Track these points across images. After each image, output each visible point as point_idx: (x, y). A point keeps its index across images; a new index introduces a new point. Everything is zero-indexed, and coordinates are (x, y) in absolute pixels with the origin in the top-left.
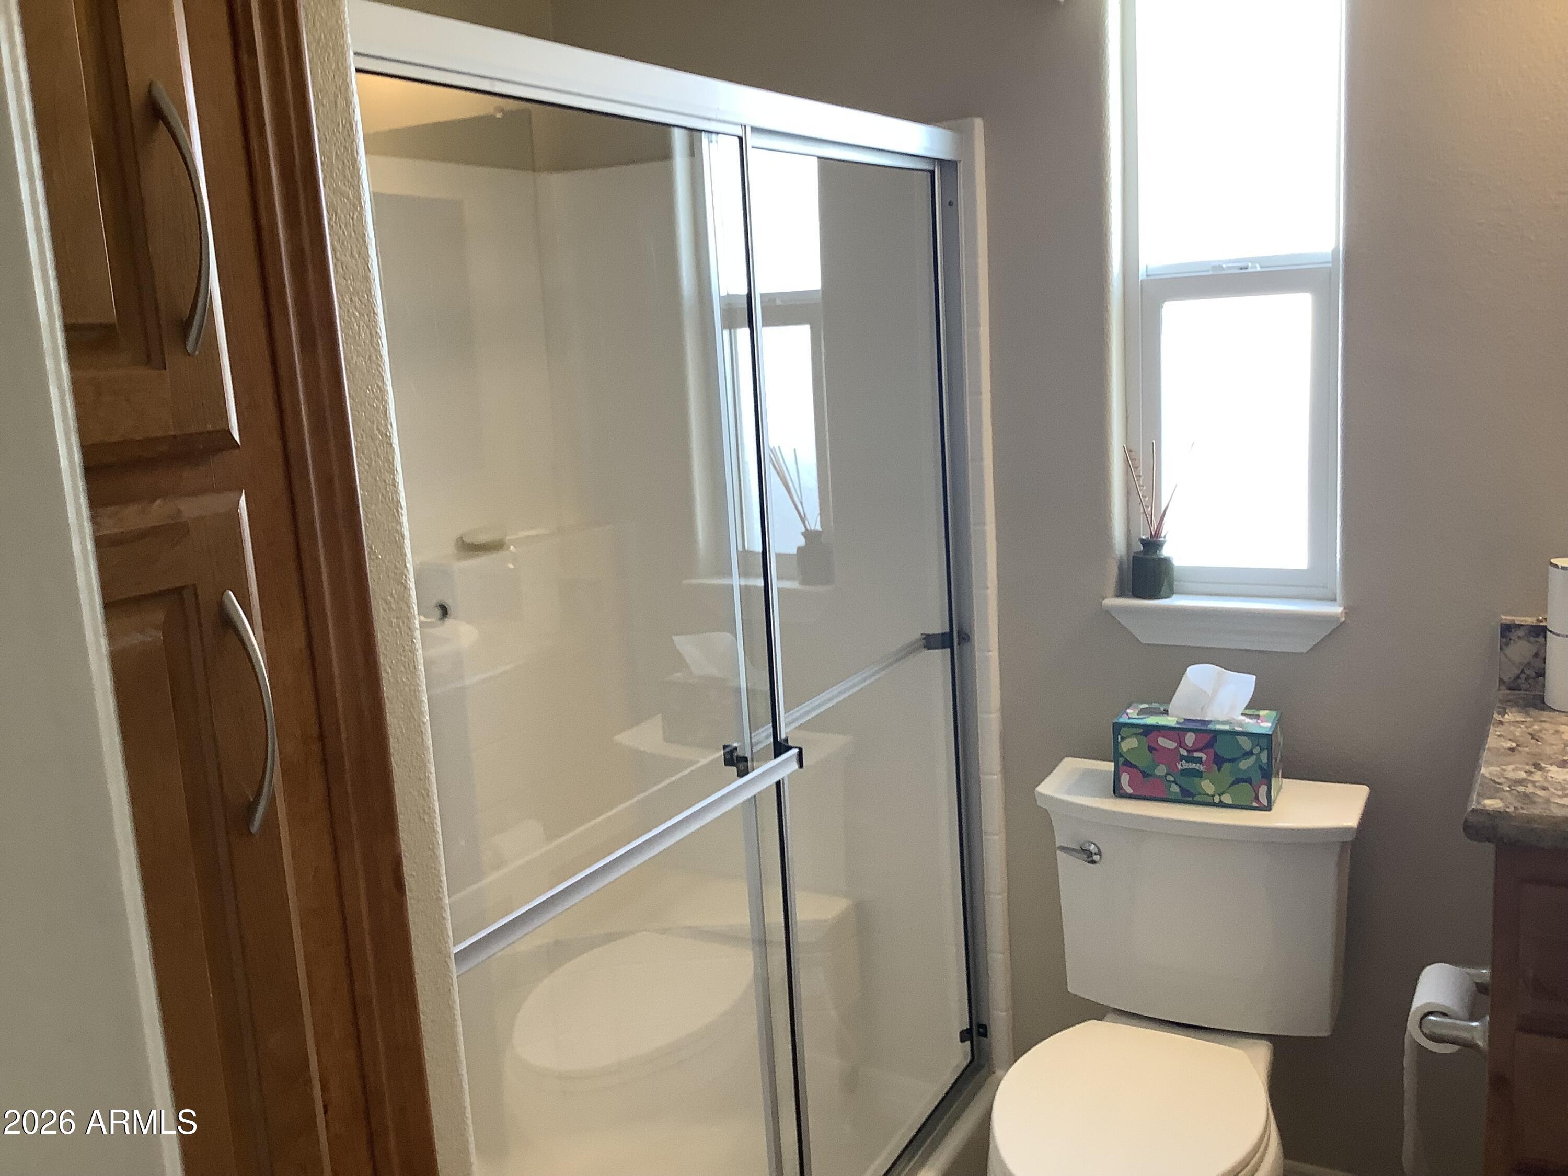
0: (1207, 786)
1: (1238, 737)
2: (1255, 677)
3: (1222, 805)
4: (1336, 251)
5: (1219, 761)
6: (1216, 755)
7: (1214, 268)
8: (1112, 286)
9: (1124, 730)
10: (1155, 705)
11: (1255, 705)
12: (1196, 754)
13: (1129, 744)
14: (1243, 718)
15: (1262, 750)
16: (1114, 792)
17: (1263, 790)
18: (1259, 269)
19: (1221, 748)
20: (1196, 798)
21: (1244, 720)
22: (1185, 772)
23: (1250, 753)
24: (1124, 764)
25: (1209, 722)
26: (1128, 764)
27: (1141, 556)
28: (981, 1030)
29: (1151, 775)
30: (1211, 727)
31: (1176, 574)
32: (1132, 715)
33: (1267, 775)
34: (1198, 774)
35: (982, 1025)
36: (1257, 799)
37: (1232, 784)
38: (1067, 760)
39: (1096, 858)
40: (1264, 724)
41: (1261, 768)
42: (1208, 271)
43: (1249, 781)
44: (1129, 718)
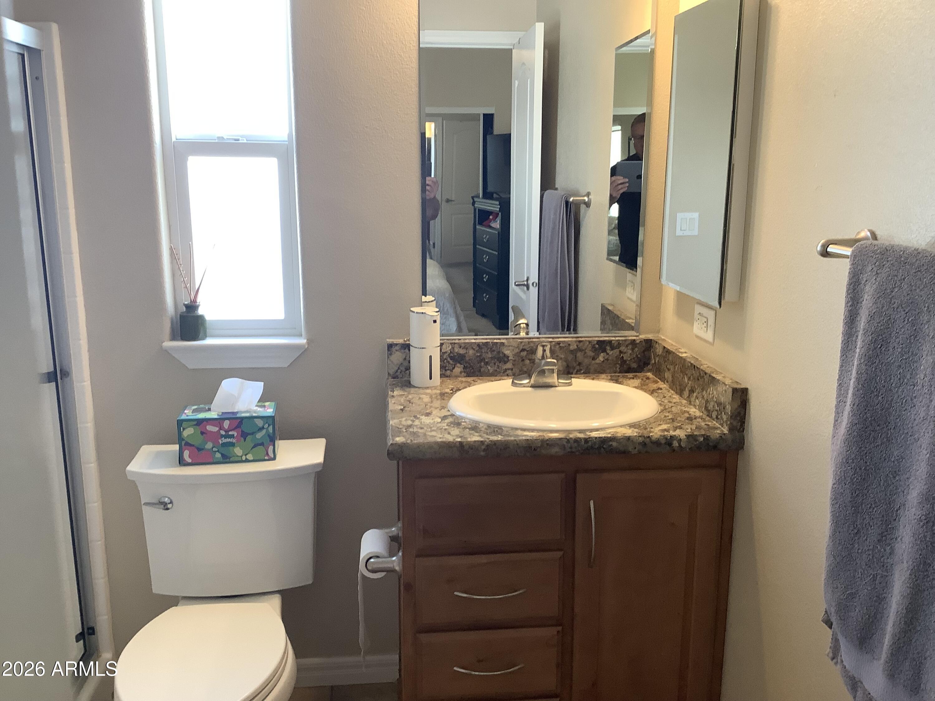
0: (238, 451)
1: (256, 420)
2: (263, 383)
3: (247, 461)
4: (290, 135)
5: (244, 435)
6: (242, 431)
7: (218, 138)
8: (156, 143)
9: (184, 424)
10: (202, 406)
11: (263, 399)
12: (230, 433)
13: (188, 432)
14: (257, 408)
15: (269, 425)
16: (180, 463)
17: (271, 448)
18: (245, 141)
19: (245, 428)
20: (231, 459)
21: (257, 409)
22: (224, 445)
23: (263, 428)
24: (185, 445)
25: (237, 412)
26: (187, 444)
27: (185, 314)
28: (90, 631)
29: (203, 449)
30: (238, 415)
31: (208, 325)
32: (188, 414)
33: (272, 440)
34: (233, 445)
35: (90, 628)
36: (267, 454)
37: (253, 448)
38: (144, 447)
39: (169, 506)
40: (269, 411)
41: (269, 436)
42: (215, 140)
43: (262, 444)
44: (187, 416)
